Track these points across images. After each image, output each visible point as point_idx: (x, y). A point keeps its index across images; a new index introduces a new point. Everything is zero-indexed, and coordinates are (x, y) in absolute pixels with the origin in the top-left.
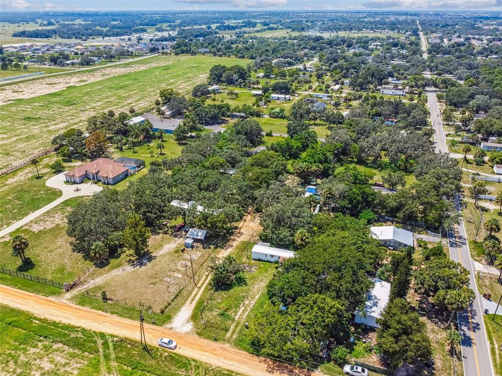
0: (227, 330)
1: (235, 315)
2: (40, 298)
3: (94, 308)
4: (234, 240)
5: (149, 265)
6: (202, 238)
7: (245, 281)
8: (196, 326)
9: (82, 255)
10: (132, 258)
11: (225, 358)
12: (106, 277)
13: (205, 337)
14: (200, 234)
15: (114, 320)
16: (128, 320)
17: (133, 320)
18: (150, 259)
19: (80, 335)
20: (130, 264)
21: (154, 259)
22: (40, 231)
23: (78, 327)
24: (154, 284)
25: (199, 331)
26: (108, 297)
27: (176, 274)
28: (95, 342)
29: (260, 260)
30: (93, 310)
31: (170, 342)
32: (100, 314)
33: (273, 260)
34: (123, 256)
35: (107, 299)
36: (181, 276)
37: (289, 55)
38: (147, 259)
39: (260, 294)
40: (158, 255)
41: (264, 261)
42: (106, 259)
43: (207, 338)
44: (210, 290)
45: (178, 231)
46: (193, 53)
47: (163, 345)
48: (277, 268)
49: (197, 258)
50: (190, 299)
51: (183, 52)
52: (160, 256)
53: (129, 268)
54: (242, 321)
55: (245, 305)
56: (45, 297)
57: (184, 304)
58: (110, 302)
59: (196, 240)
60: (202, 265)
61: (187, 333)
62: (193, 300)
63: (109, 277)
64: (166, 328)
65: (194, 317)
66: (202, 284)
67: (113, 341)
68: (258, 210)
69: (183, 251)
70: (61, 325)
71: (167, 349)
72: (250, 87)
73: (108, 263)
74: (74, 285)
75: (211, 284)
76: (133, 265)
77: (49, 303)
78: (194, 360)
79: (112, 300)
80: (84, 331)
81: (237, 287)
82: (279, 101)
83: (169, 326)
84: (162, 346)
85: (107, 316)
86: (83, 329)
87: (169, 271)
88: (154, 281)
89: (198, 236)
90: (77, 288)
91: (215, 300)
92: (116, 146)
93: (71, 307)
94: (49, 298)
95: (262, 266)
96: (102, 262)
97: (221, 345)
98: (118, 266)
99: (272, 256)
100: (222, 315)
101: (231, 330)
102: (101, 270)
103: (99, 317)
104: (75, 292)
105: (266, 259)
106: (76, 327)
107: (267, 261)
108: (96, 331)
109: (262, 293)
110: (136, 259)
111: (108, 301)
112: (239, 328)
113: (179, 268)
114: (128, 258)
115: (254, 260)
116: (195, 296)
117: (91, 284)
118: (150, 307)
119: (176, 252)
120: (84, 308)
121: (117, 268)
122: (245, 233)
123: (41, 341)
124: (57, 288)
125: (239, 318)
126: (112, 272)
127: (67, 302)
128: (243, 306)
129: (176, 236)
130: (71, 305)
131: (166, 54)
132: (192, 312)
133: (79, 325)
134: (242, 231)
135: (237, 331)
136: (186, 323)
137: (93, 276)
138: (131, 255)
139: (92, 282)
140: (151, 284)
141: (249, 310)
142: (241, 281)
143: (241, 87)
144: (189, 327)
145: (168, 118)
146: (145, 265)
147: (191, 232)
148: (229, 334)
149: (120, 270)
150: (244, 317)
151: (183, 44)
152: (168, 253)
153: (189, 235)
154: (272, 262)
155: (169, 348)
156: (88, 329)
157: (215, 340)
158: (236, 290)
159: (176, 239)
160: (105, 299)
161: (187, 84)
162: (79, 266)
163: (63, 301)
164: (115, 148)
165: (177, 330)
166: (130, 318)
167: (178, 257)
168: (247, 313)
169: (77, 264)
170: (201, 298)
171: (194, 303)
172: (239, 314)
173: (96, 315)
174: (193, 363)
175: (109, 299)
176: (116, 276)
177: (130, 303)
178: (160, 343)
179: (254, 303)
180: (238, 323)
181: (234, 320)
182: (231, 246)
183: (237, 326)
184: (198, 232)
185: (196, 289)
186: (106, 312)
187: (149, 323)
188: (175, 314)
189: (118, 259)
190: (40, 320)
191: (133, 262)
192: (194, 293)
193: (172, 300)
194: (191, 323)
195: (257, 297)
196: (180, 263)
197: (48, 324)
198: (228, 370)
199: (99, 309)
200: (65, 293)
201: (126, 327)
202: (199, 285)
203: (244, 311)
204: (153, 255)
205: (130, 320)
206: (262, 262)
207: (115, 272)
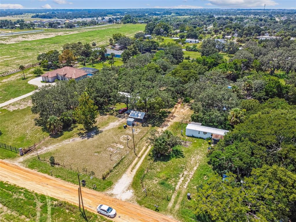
0: (169, 200)
1: (176, 185)
3: (42, 171)
4: (169, 121)
5: (96, 137)
6: (142, 118)
7: (181, 154)
8: (136, 193)
9: (42, 127)
10: (82, 131)
12: (58, 145)
13: (146, 207)
14: (140, 115)
15: (58, 183)
16: (71, 184)
17: (75, 184)
18: (97, 133)
19: (22, 196)
20: (79, 136)
21: (100, 133)
22: (14, 111)
23: (22, 189)
24: (98, 152)
25: (139, 199)
26: (56, 162)
27: (119, 145)
28: (35, 205)
29: (193, 137)
30: (40, 172)
31: (110, 209)
32: (45, 177)
33: (205, 136)
34: (75, 130)
35: (54, 164)
36: (123, 147)
37: (194, 23)
38: (95, 133)
39: (197, 166)
40: (104, 130)
41: (197, 138)
42: (61, 132)
43: (148, 208)
44: (149, 160)
45: (121, 113)
46: (135, 23)
47: (103, 212)
48: (210, 144)
49: (137, 134)
50: (131, 167)
51: (128, 22)
52: (106, 131)
53: (78, 139)
54: (183, 191)
55: (184, 176)
57: (124, 171)
58: (57, 166)
59: (137, 120)
60: (141, 139)
61: (127, 201)
62: (133, 168)
63: (60, 146)
64: (106, 194)
65: (135, 185)
66: (142, 155)
67: (52, 205)
68: (187, 101)
69: (125, 127)
70: (6, 186)
71: (106, 217)
72: (171, 36)
73: (62, 135)
74: (29, 150)
75: (150, 155)
76: (82, 137)
77: (3, 165)
79: (59, 165)
80: (26, 192)
81: (174, 158)
82: (192, 43)
83: (109, 192)
84: (101, 213)
85: (51, 180)
86: (26, 191)
87: (113, 142)
88: (99, 150)
89: (138, 116)
90: (31, 153)
91: (154, 169)
92: (81, 63)
93: (21, 169)
94: (4, 161)
95: (195, 141)
96: (57, 134)
97: (164, 217)
98: (70, 137)
99: (205, 133)
100: (162, 184)
101: (173, 200)
102: (55, 140)
103: (44, 179)
104: (28, 156)
105: (199, 136)
106: (20, 189)
107: (200, 138)
108: (38, 193)
109: (199, 165)
110: (86, 133)
111: (56, 165)
112: (181, 198)
113: (122, 140)
114: (79, 132)
115: (188, 136)
116: (135, 165)
117: (44, 150)
118: (93, 173)
119: (119, 128)
121: (69, 138)
122: (177, 116)
124: (13, 153)
125: (180, 188)
126: (64, 141)
127: (19, 165)
128: (183, 176)
129: (120, 117)
130: (22, 167)
131: (118, 23)
132: (132, 179)
133: (23, 187)
134: (175, 114)
135: (179, 201)
136: (127, 190)
137: (46, 144)
138: (82, 129)
139: (45, 148)
140: (96, 153)
141: (189, 180)
142: (178, 154)
143: (165, 37)
144: (129, 194)
145: (117, 50)
146: (92, 137)
147: (132, 113)
148: (170, 205)
149: (71, 140)
150: (185, 187)
151: (129, 18)
152: (113, 129)
153: (131, 115)
154: (205, 139)
155: (108, 216)
156: (31, 191)
157: (157, 210)
158: (174, 161)
159: (120, 119)
160: (53, 163)
161: (131, 35)
162: (37, 136)
163: (15, 164)
164: (80, 64)
165: (118, 197)
167: (121, 132)
168: (187, 183)
169: (36, 134)
170: (141, 167)
171: (135, 171)
172: (179, 184)
173: (41, 178)
175: (56, 164)
176: (67, 145)
177: (74, 168)
178: (99, 210)
179: (192, 173)
180: (179, 193)
181: (174, 190)
182: (166, 125)
183: (178, 196)
184: (138, 113)
185: (137, 159)
186: (52, 175)
187: (90, 188)
188: (116, 180)
189: (71, 132)
191: (83, 134)
192: (135, 162)
193: (114, 168)
194: (131, 191)
195: (195, 168)
196: (122, 136)
199: (46, 173)
200: (19, 157)
202: (139, 155)
203: (184, 181)
204: (100, 129)
205: (73, 185)
206: (195, 139)
207: (66, 142)
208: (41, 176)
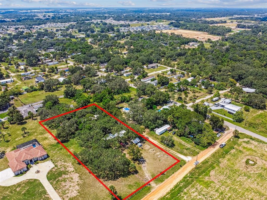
1: (188, 147)
2: (150, 194)
4: (144, 135)
6: (139, 141)
8: (189, 156)
10: (137, 163)
11: (207, 154)
13: (196, 155)
14: (137, 140)
19: (182, 184)
23: (177, 183)
24: (160, 160)
25: (193, 156)
27: (157, 154)
28: (188, 180)
32: (172, 177)
36: (159, 153)
39: (180, 140)
48: (168, 132)
53: (144, 165)
55: (184, 144)
56: (150, 193)
57: (177, 156)
61: (193, 158)
62: (176, 153)
63: (147, 171)
65: (186, 155)
66: (168, 149)
67: (190, 175)
69: (142, 148)
70: (174, 188)
76: (142, 163)
77: (155, 191)
78: (206, 159)
80: (181, 182)
81: (174, 143)
83: (187, 161)
85: (174, 175)
87: (154, 155)
88: (158, 160)
97: (201, 153)
98: (140, 167)
99: (164, 130)
101: (195, 150)
102: (140, 173)
104: (152, 183)
108: (182, 179)
111: (164, 174)
112: (195, 148)
113: (153, 152)
115: (160, 135)
116: (174, 152)
120: (165, 181)
123: (181, 195)
127: (158, 185)
133: (176, 183)
136: (187, 157)
137: (143, 176)
146: (145, 160)
148: (197, 150)
150: (190, 145)
154: (164, 132)
158: (176, 144)
160: (162, 174)
163: (157, 187)
165: (190, 160)
166: (178, 169)
167: (145, 150)
168: (188, 145)
170: (176, 151)
171: (177, 153)
174: (206, 160)
179: (184, 142)
181: (190, 148)
182: (147, 137)
183: (193, 148)
188: (181, 158)
190: (167, 195)
191: (140, 163)
192: (172, 152)
197: (170, 192)
198: (212, 154)
201: (183, 171)
206: (163, 134)
207: (144, 169)
208: (171, 178)
